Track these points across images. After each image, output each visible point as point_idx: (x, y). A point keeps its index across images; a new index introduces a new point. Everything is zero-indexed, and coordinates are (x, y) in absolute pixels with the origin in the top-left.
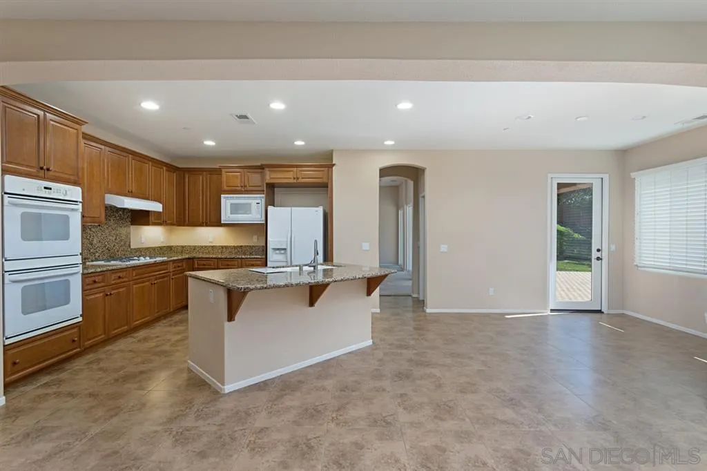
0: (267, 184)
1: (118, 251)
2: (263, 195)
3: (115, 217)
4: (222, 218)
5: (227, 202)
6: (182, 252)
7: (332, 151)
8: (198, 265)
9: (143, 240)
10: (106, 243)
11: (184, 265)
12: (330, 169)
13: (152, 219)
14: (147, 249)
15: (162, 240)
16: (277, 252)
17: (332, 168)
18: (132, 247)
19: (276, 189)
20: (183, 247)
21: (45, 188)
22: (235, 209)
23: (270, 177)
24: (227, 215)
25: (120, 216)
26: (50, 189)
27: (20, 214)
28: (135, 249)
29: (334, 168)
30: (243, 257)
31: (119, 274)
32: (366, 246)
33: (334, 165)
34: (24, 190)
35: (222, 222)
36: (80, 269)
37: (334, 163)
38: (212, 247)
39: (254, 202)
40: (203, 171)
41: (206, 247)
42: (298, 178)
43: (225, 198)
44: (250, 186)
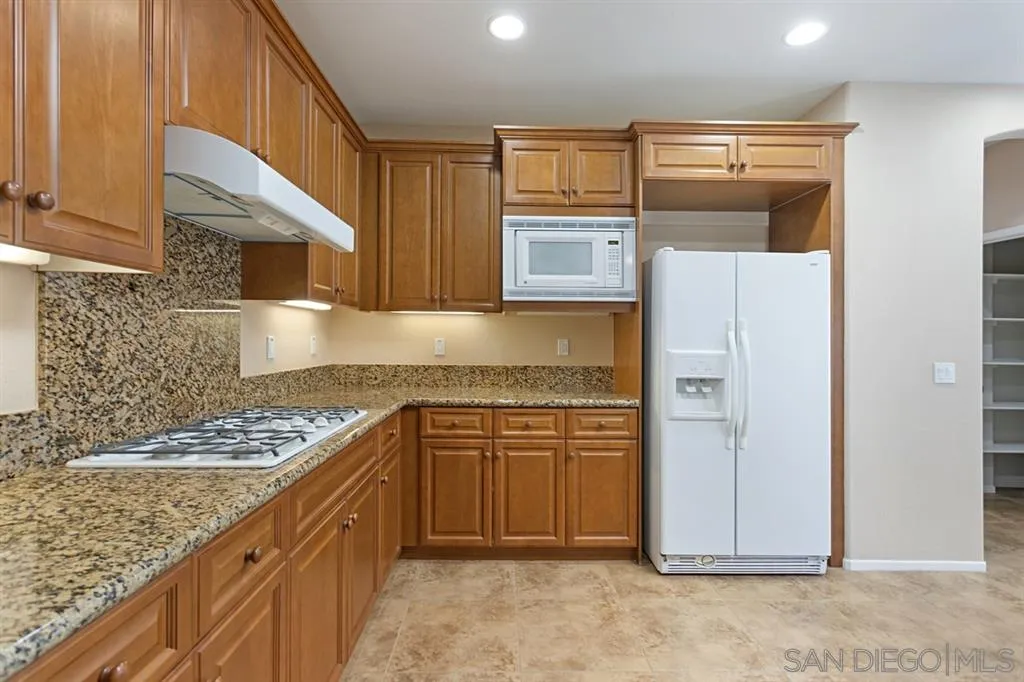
0: (648, 184)
1: (200, 394)
3: (194, 262)
4: (507, 285)
5: (518, 236)
6: (360, 383)
9: (272, 350)
10: (161, 363)
11: (398, 429)
15: (314, 349)
16: (691, 389)
18: (242, 376)
20: (363, 369)
22: (545, 257)
23: (657, 162)
24: (520, 277)
25: (209, 260)
28: (250, 380)
30: (574, 402)
31: (242, 549)
32: (947, 371)
35: (506, 299)
38: (445, 368)
39: (600, 239)
41: (426, 368)
42: (743, 166)
43: (512, 225)
44: (587, 192)
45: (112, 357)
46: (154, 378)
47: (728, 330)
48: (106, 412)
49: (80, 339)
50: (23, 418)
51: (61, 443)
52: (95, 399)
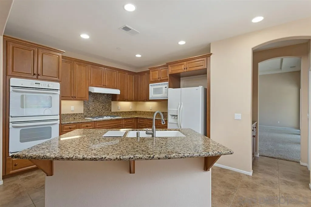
0: (170, 75)
1: (104, 113)
2: (168, 82)
4: (150, 97)
5: (152, 88)
7: (210, 44)
8: (139, 122)
9: (119, 108)
10: (97, 109)
11: (133, 121)
12: (208, 58)
13: (118, 98)
14: (121, 112)
15: (131, 108)
16: (173, 117)
17: (210, 56)
18: (112, 111)
19: (181, 78)
20: (140, 112)
21: (36, 83)
22: (155, 91)
23: (172, 70)
24: (152, 95)
25: (105, 97)
26: (39, 84)
27: (20, 96)
28: (114, 112)
29: (211, 56)
33: (211, 54)
34: (22, 84)
35: (150, 99)
36: (58, 122)
37: (211, 53)
39: (164, 87)
40: (145, 73)
41: (149, 112)
42: (187, 68)
43: (151, 86)
44: (162, 78)
45: (91, 108)
46: (96, 111)
47: (179, 105)
48: (90, 114)
49: (87, 107)
50: (82, 114)
51: (85, 116)
52: (89, 113)
